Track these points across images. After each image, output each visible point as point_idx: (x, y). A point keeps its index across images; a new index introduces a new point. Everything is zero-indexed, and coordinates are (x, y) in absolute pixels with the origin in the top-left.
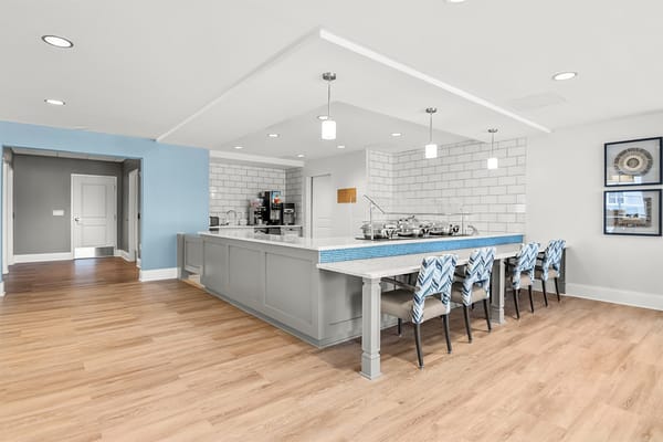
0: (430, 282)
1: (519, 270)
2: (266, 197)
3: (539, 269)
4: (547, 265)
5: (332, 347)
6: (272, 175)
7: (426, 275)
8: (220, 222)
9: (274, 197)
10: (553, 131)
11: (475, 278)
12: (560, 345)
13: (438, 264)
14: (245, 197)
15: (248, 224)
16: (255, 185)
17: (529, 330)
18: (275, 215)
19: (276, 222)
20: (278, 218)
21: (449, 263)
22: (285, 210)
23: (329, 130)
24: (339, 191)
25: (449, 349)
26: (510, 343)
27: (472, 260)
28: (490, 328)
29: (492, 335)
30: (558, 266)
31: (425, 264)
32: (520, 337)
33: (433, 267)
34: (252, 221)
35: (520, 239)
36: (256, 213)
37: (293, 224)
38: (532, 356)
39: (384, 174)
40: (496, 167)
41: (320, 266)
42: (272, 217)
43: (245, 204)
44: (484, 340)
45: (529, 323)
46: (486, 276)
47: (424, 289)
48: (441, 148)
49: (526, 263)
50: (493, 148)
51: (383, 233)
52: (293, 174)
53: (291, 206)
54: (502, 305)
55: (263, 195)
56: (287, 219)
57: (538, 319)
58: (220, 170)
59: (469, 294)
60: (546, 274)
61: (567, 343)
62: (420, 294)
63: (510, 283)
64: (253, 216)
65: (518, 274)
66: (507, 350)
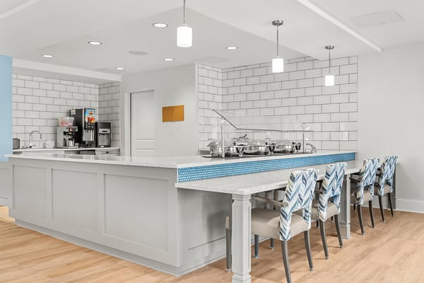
0: (296, 198)
1: (362, 185)
2: (78, 115)
3: (377, 186)
4: (383, 181)
5: (191, 273)
6: (83, 90)
7: (294, 190)
8: (22, 145)
9: (87, 115)
10: (383, 50)
11: (329, 194)
12: (407, 255)
13: (304, 178)
14: (50, 115)
15: (56, 147)
16: (62, 102)
17: (376, 244)
18: (88, 136)
19: (90, 144)
20: (92, 139)
21: (312, 178)
22: (100, 131)
23: (185, 37)
24: (164, 109)
25: (311, 267)
26: (363, 256)
27: (328, 175)
28: (341, 244)
29: (344, 250)
30: (391, 181)
31: (293, 178)
32: (370, 250)
33: (300, 181)
34: (61, 143)
35: (352, 157)
36: (65, 133)
37: (109, 146)
38: (388, 267)
39: (213, 90)
40: (332, 84)
41: (178, 185)
42: (84, 139)
43: (51, 123)
44: (338, 255)
45: (372, 237)
46: (338, 191)
47: (291, 204)
48: (288, 62)
49: (368, 179)
50: (330, 65)
51: (233, 150)
52: (107, 89)
53: (107, 125)
54: (348, 221)
55: (74, 113)
56: (102, 140)
57: (380, 233)
58: (21, 83)
59: (325, 209)
60: (382, 190)
61: (413, 253)
62: (288, 210)
63: (355, 199)
64: (61, 137)
65: (362, 189)
66: (362, 264)
